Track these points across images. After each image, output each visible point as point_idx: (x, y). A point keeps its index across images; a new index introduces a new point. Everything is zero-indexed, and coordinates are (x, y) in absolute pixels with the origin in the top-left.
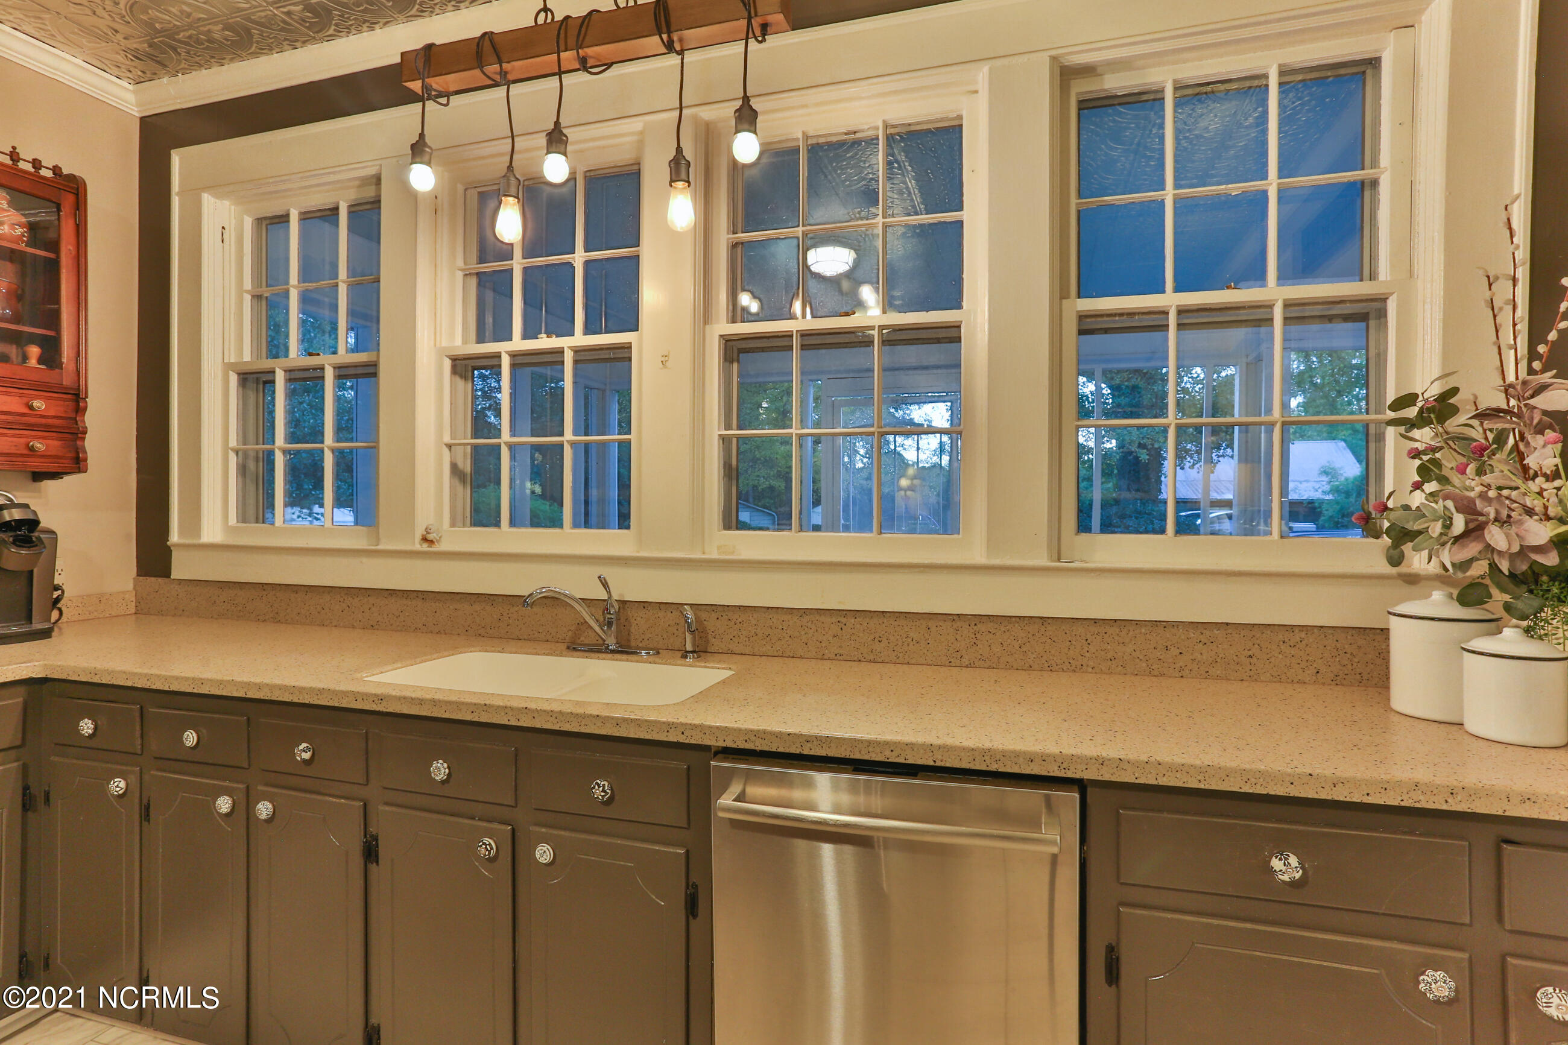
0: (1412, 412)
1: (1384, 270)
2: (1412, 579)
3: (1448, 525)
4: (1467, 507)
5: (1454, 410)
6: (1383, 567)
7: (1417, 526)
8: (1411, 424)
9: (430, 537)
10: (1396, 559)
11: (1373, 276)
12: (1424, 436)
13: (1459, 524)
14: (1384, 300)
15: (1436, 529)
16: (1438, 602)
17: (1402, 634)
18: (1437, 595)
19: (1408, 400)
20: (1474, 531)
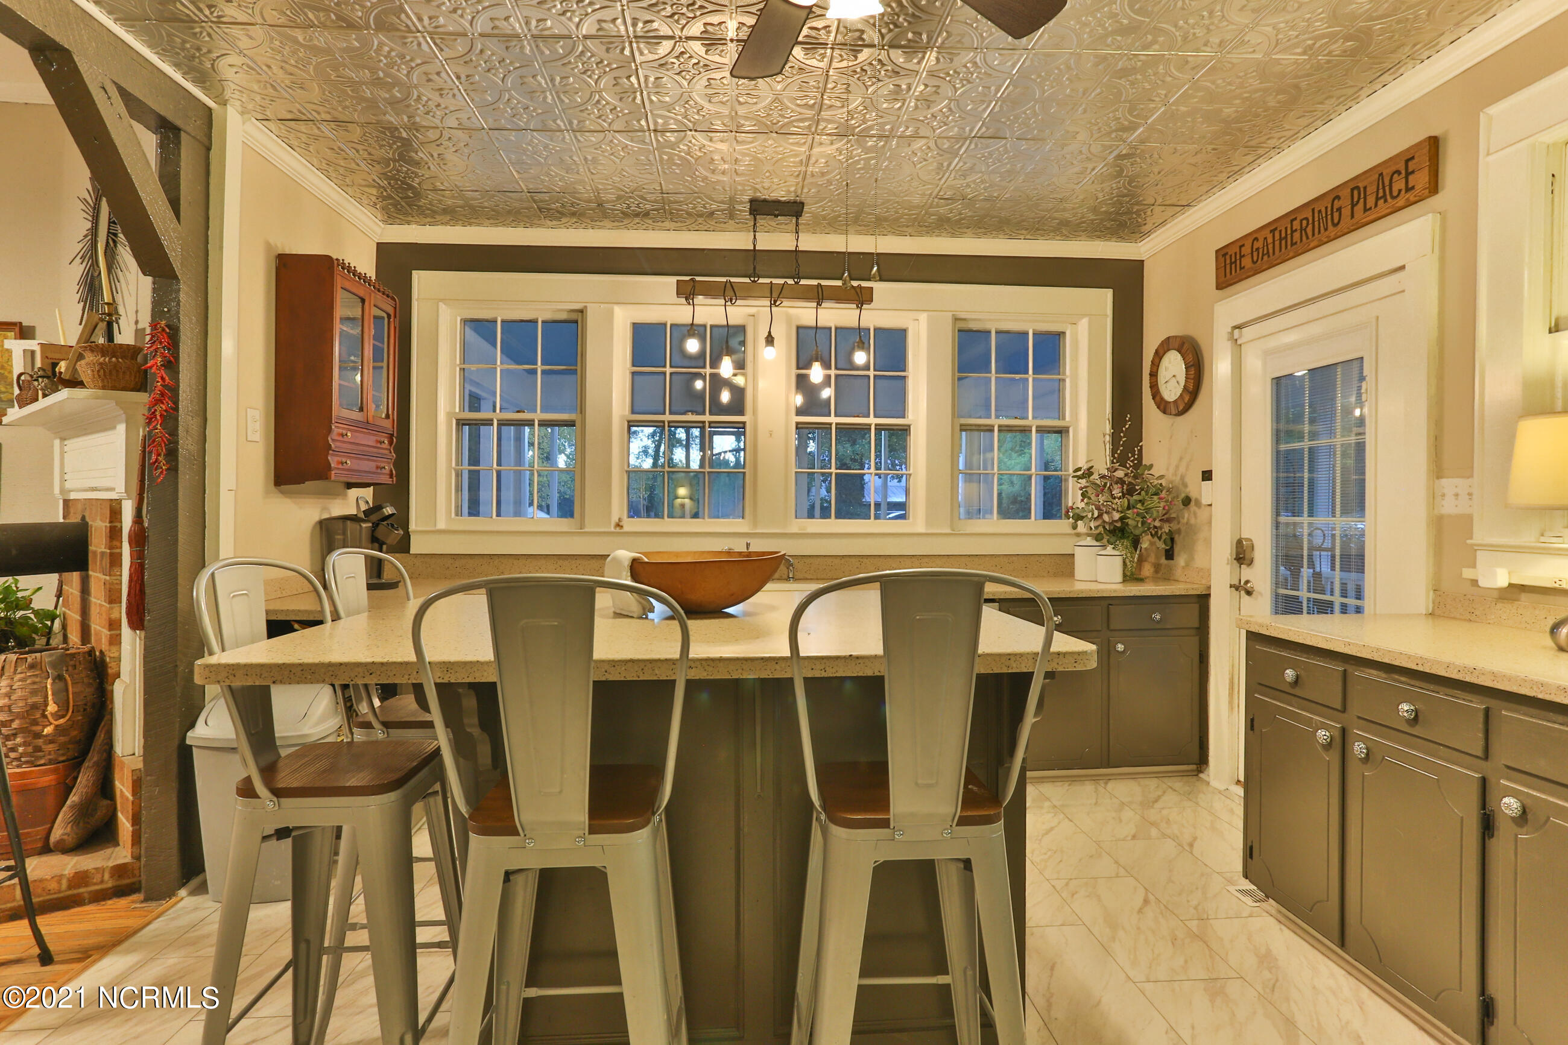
0: (1079, 473)
1: (1068, 418)
2: (1078, 535)
3: (1093, 514)
4: (1098, 508)
5: (1092, 474)
6: (1070, 531)
7: (1084, 515)
8: (1079, 477)
9: (621, 524)
10: (1075, 527)
11: (1064, 418)
12: (1083, 482)
13: (1096, 514)
14: (1068, 428)
15: (1090, 515)
16: (1089, 541)
17: (1079, 553)
18: (1089, 538)
19: (1079, 469)
20: (1100, 516)
